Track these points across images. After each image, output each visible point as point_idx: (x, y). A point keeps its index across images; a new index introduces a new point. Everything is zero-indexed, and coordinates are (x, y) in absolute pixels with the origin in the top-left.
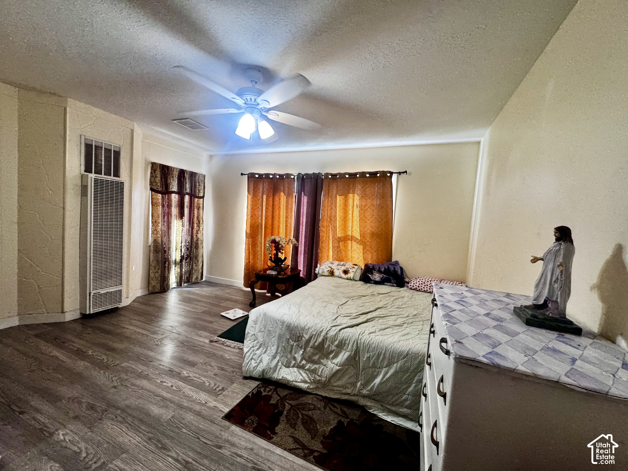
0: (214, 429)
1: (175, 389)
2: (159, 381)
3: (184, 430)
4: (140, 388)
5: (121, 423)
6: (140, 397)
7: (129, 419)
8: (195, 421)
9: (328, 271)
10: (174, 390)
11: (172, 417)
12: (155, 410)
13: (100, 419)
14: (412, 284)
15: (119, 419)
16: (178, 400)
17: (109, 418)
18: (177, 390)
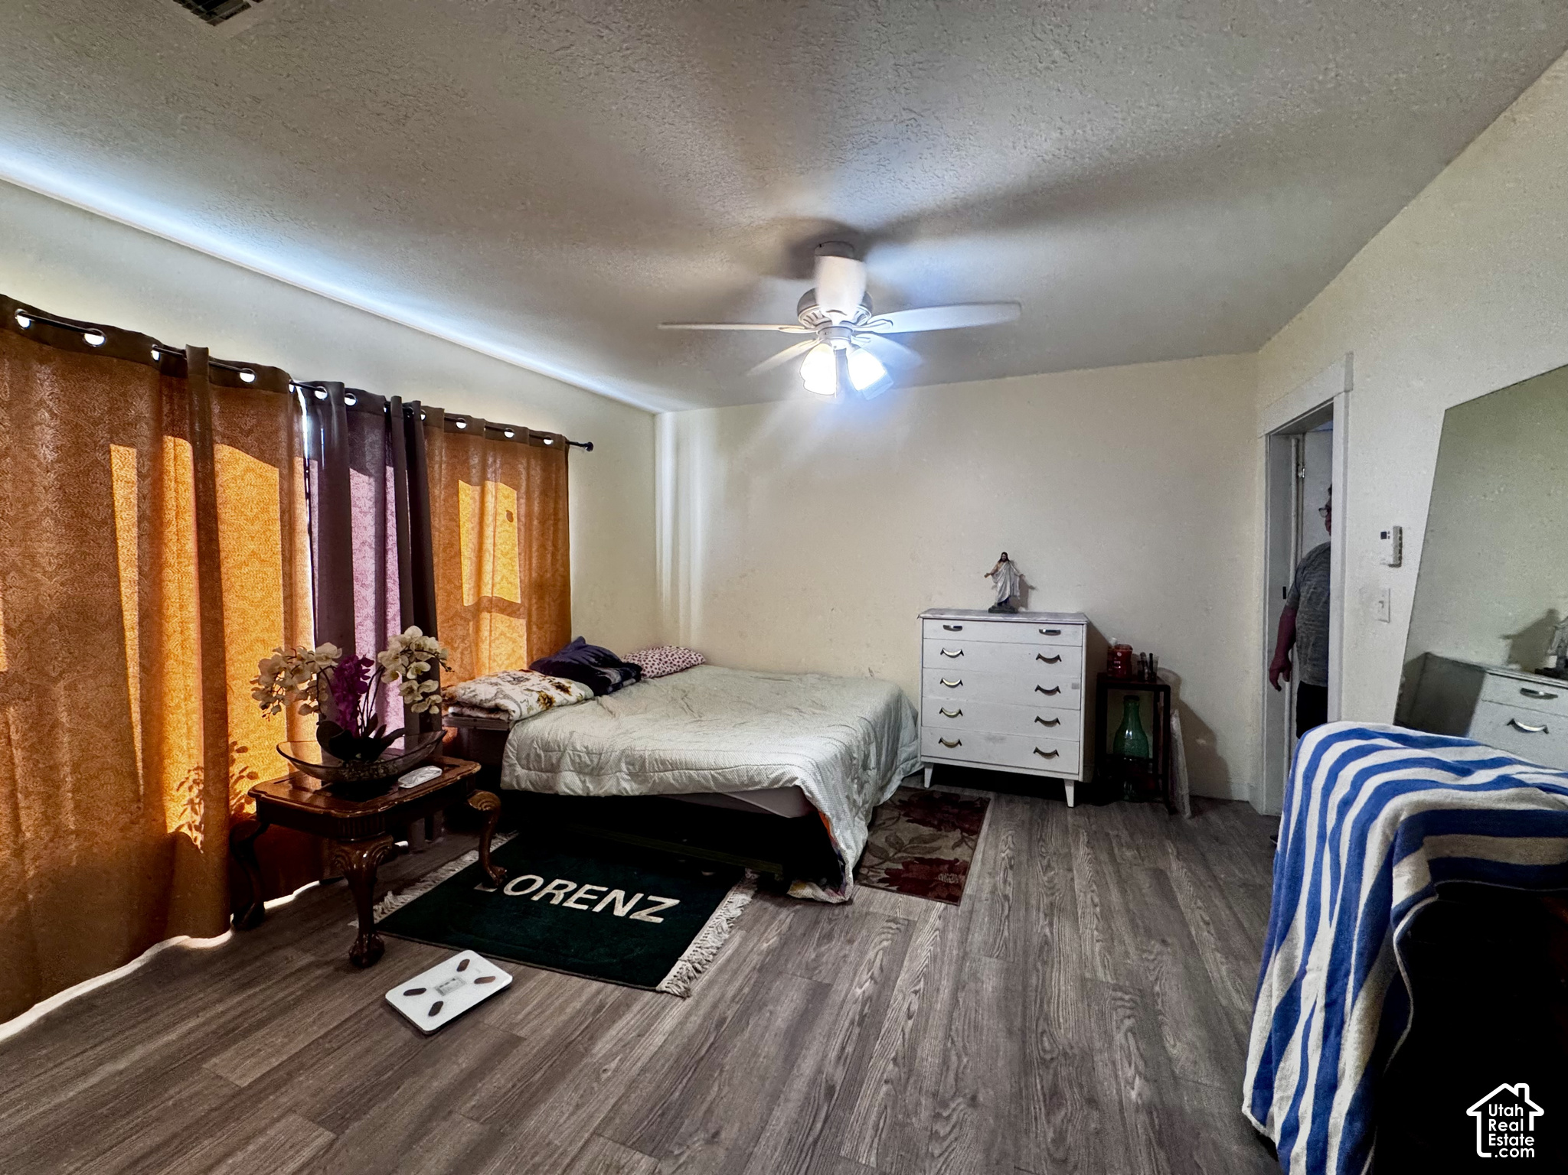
0: (982, 908)
1: (922, 983)
2: (910, 1022)
3: (1006, 933)
4: (949, 1045)
5: (1046, 1019)
6: (976, 1028)
7: (1033, 1010)
8: (982, 929)
9: (539, 700)
10: (926, 983)
11: (991, 956)
12: (990, 984)
13: (1065, 1054)
14: (649, 669)
15: (1042, 1025)
16: (950, 964)
17: (1053, 1040)
18: (925, 979)
